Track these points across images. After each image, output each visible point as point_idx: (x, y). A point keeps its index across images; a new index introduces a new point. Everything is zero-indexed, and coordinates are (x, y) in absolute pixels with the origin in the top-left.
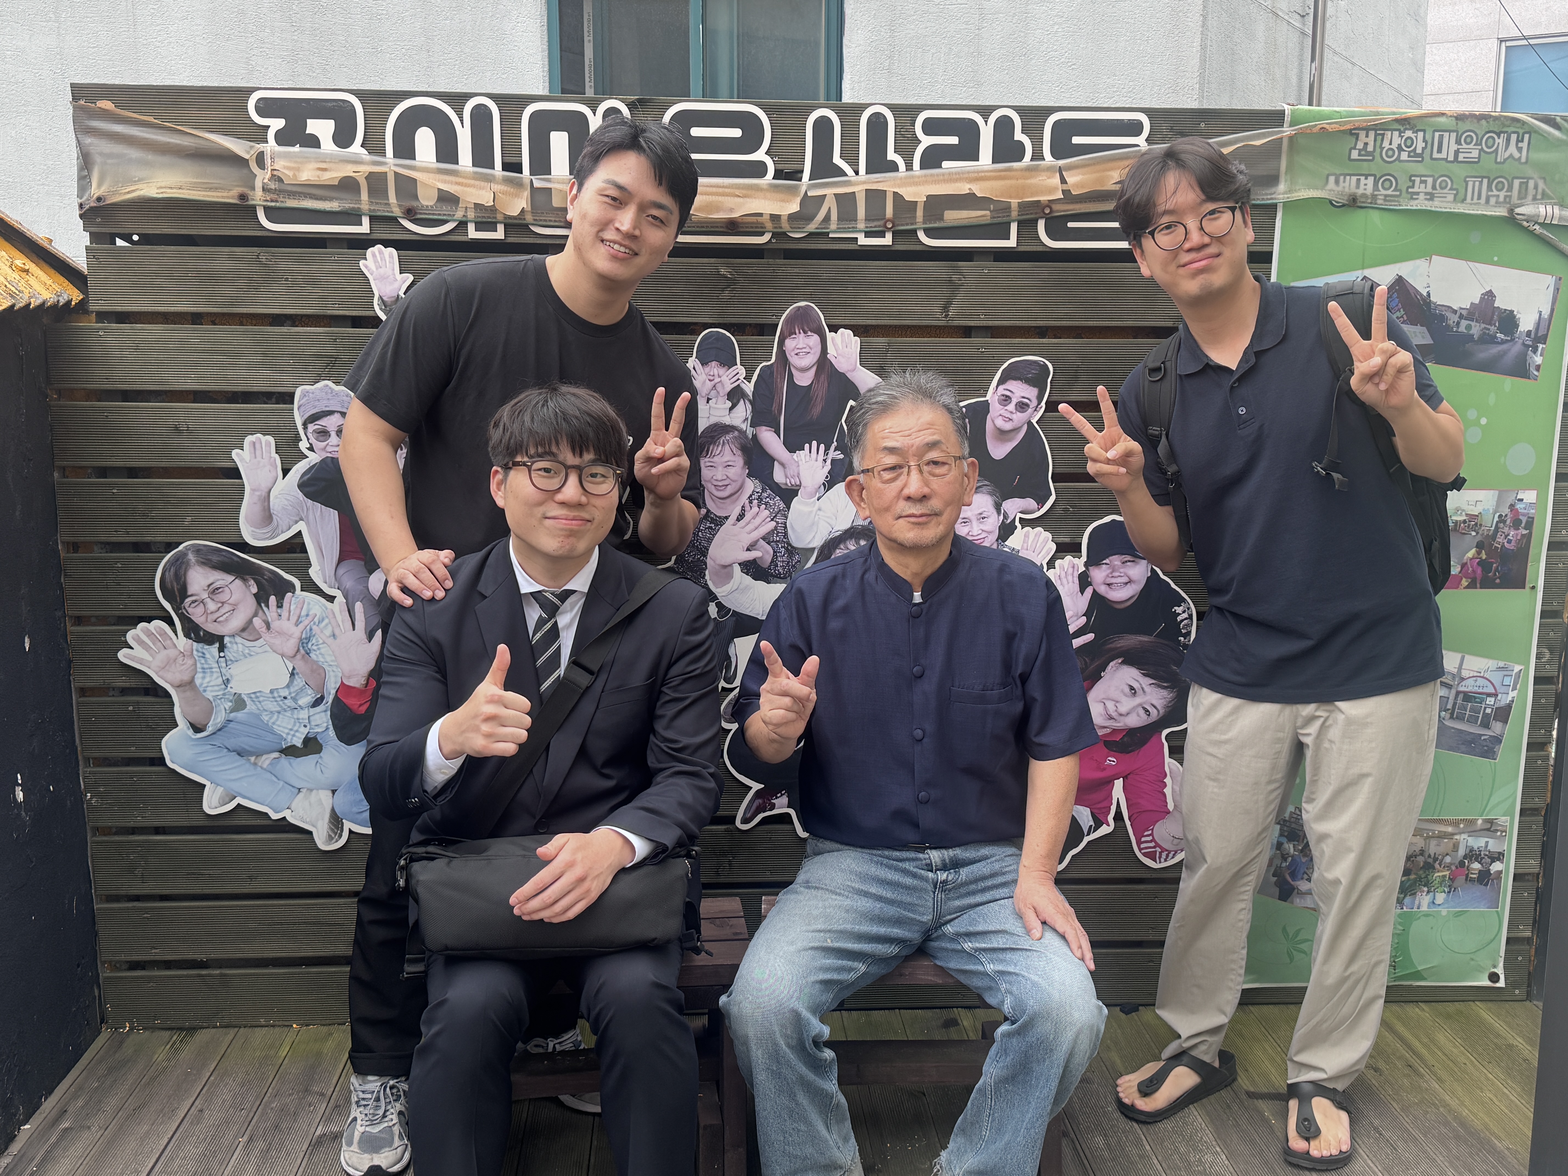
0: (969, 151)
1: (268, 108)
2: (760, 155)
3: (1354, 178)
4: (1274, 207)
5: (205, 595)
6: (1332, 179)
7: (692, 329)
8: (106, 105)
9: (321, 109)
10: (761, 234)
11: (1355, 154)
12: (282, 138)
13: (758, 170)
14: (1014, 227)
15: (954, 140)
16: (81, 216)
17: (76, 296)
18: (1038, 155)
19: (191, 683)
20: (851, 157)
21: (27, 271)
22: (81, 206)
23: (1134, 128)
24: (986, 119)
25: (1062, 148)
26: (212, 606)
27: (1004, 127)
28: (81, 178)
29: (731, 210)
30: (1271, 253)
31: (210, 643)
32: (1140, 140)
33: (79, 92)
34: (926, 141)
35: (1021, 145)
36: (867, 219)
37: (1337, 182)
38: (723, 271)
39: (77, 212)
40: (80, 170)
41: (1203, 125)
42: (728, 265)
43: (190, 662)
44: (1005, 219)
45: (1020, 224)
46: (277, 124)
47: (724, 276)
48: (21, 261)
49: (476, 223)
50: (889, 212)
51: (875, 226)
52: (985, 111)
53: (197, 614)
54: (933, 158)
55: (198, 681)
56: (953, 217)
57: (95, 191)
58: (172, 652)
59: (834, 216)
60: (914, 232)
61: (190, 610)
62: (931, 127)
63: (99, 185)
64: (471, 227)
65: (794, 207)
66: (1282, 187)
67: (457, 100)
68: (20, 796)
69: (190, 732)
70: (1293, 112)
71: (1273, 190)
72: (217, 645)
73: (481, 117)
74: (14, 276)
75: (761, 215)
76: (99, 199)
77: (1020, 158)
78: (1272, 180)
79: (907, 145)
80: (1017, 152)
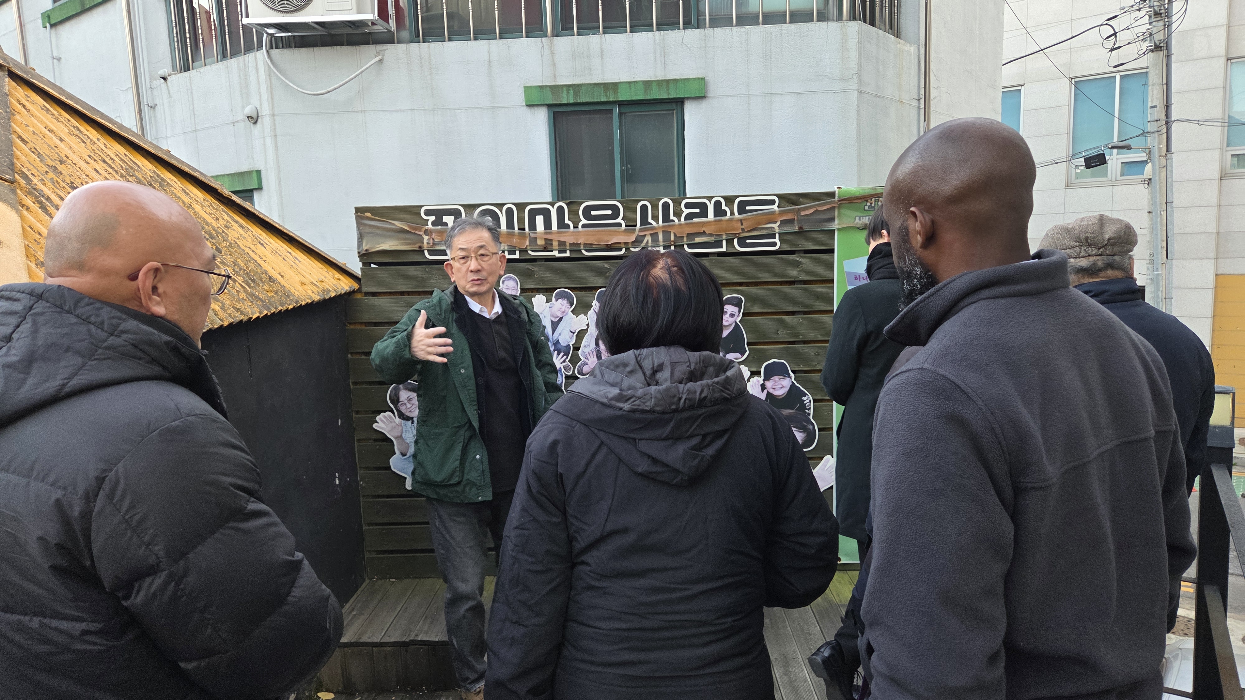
0: (704, 213)
1: (428, 213)
2: (619, 220)
3: (867, 217)
4: (834, 230)
5: (406, 401)
6: (857, 218)
8: (368, 214)
9: (448, 212)
10: (620, 250)
11: (866, 208)
12: (434, 224)
13: (620, 225)
14: (724, 243)
15: (698, 210)
16: (359, 257)
17: (356, 286)
18: (732, 214)
19: (401, 436)
20: (656, 219)
21: (339, 279)
22: (359, 253)
23: (772, 202)
24: (710, 201)
25: (742, 210)
26: (409, 406)
27: (718, 204)
28: (358, 242)
29: (608, 241)
30: (834, 249)
31: (408, 420)
32: (775, 207)
33: (360, 211)
34: (686, 211)
35: (725, 212)
36: (664, 241)
37: (860, 219)
38: (606, 266)
39: (357, 255)
40: (358, 239)
41: (801, 199)
42: (608, 264)
43: (400, 428)
44: (720, 239)
45: (727, 240)
46: (432, 219)
47: (606, 268)
48: (338, 275)
49: (508, 251)
50: (672, 238)
51: (667, 244)
52: (710, 199)
53: (403, 409)
54: (689, 217)
55: (403, 436)
56: (698, 240)
57: (365, 247)
58: (394, 425)
59: (650, 241)
60: (683, 245)
61: (401, 407)
62: (688, 206)
63: (366, 245)
64: (506, 253)
65: (633, 238)
66: (836, 222)
67: (500, 206)
68: (337, 482)
69: (401, 456)
70: (839, 192)
71: (832, 224)
72: (411, 421)
73: (509, 212)
74: (335, 282)
75: (620, 243)
76: (366, 250)
77: (726, 215)
78: (832, 219)
79: (678, 213)
80: (724, 213)
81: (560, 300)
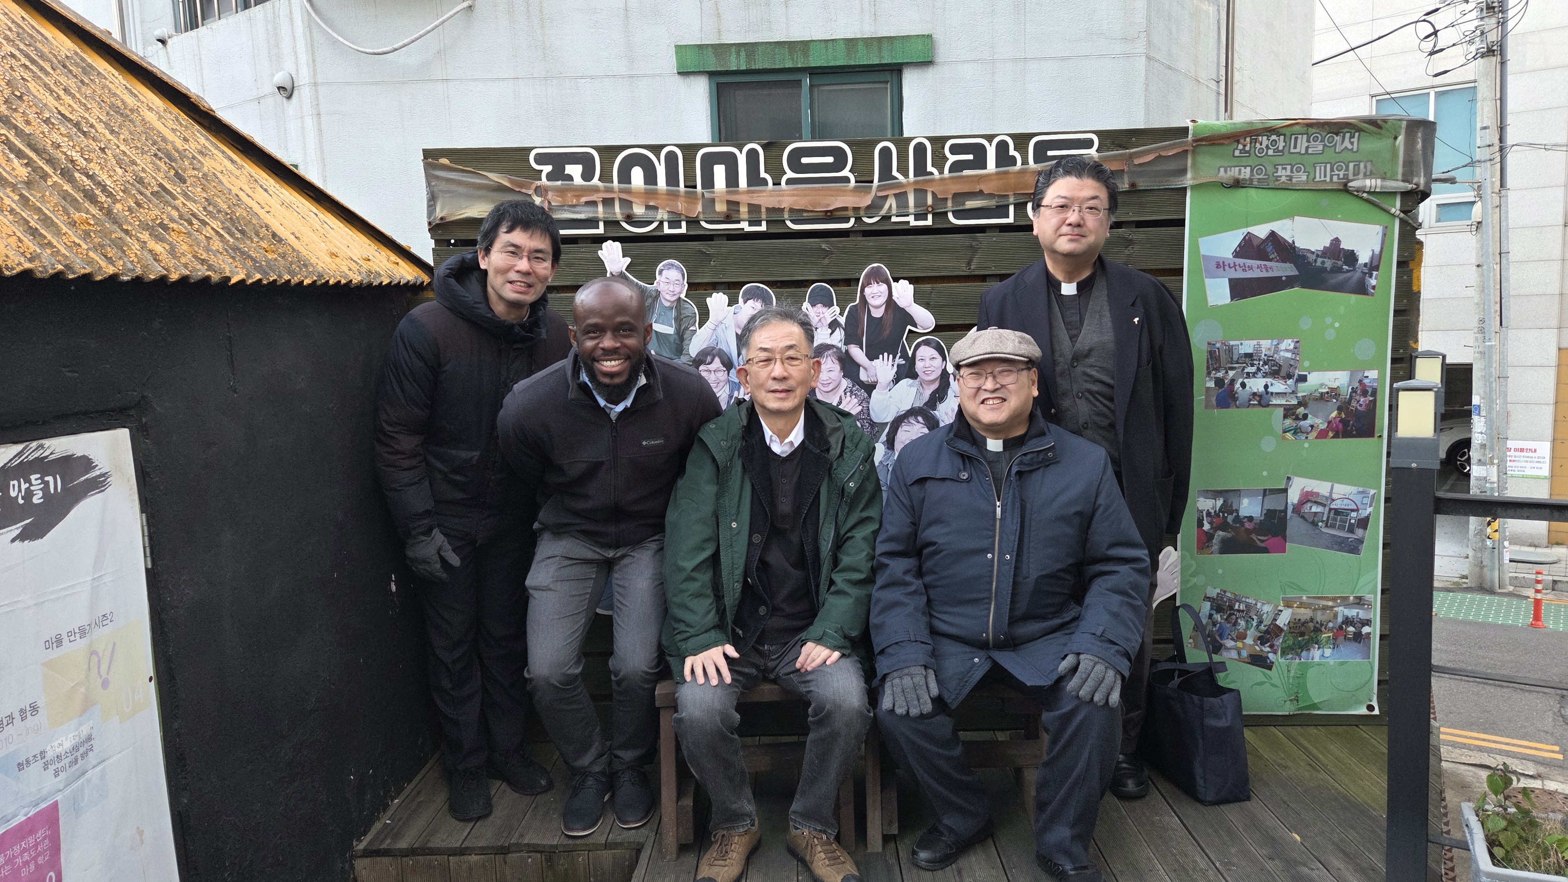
0: (980, 161)
1: (542, 159)
2: (846, 172)
3: (1237, 169)
4: (1185, 189)
6: (1222, 170)
7: (806, 283)
8: (444, 161)
9: (573, 158)
10: (847, 220)
11: (1237, 153)
12: (550, 177)
13: (846, 180)
14: (1011, 209)
15: (970, 157)
16: (429, 230)
17: (426, 279)
18: (1025, 162)
20: (903, 170)
21: (397, 264)
22: (430, 223)
23: (1089, 144)
24: (990, 142)
25: (1040, 156)
27: (1002, 147)
28: (429, 206)
29: (828, 205)
30: (1184, 220)
32: (1093, 152)
33: (430, 155)
34: (952, 158)
35: (1014, 158)
36: (916, 206)
37: (1226, 171)
38: (823, 246)
39: (427, 228)
40: (429, 201)
41: (1134, 139)
42: (827, 242)
44: (1005, 203)
45: (1016, 205)
46: (547, 169)
47: (824, 250)
48: (394, 257)
49: (669, 222)
50: (930, 201)
51: (921, 210)
52: (990, 138)
54: (957, 167)
56: (970, 204)
57: (439, 213)
59: (894, 206)
60: (946, 213)
62: (955, 150)
63: (442, 211)
64: (666, 225)
65: (867, 201)
66: (1189, 175)
67: (656, 149)
68: (394, 588)
70: (1194, 127)
71: (1182, 178)
73: (671, 159)
74: (391, 265)
75: (845, 209)
76: (442, 219)
77: (1015, 164)
78: (1184, 172)
79: (939, 162)
80: (1013, 161)
81: (750, 302)
